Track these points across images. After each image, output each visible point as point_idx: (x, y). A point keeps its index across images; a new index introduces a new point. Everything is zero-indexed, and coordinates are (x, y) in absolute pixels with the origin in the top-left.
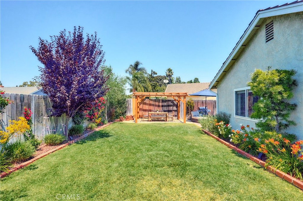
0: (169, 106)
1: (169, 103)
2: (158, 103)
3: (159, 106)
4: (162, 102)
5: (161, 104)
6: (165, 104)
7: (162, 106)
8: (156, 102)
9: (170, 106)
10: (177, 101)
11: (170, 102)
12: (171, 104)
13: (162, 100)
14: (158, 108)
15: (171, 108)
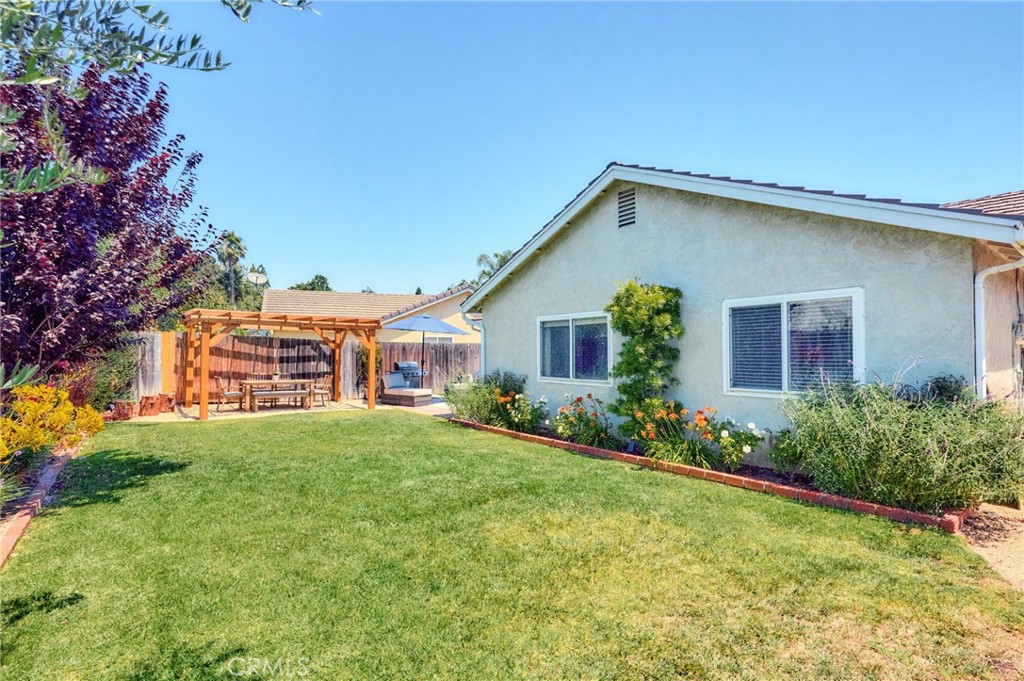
0: (305, 359)
1: (304, 350)
2: (265, 349)
3: (269, 360)
4: (282, 347)
5: (276, 353)
6: (293, 353)
7: (282, 360)
8: (259, 348)
9: (309, 361)
10: (332, 345)
11: (308, 347)
12: (313, 353)
13: (282, 341)
14: (265, 365)
15: (311, 366)
